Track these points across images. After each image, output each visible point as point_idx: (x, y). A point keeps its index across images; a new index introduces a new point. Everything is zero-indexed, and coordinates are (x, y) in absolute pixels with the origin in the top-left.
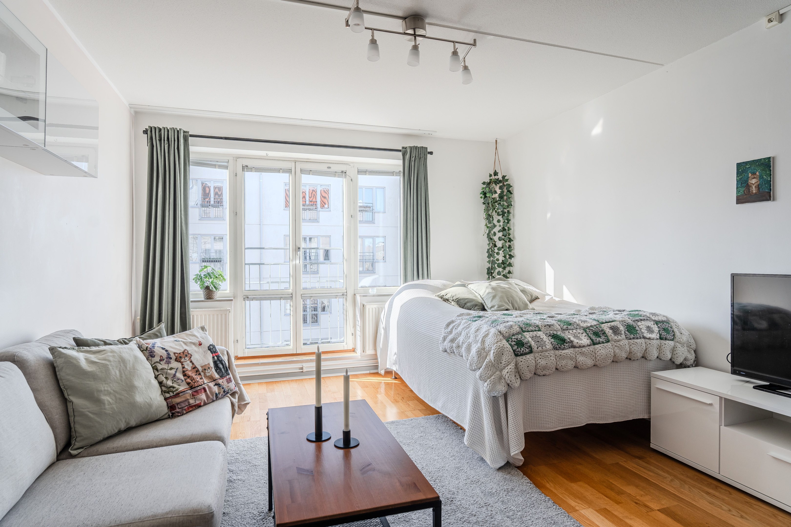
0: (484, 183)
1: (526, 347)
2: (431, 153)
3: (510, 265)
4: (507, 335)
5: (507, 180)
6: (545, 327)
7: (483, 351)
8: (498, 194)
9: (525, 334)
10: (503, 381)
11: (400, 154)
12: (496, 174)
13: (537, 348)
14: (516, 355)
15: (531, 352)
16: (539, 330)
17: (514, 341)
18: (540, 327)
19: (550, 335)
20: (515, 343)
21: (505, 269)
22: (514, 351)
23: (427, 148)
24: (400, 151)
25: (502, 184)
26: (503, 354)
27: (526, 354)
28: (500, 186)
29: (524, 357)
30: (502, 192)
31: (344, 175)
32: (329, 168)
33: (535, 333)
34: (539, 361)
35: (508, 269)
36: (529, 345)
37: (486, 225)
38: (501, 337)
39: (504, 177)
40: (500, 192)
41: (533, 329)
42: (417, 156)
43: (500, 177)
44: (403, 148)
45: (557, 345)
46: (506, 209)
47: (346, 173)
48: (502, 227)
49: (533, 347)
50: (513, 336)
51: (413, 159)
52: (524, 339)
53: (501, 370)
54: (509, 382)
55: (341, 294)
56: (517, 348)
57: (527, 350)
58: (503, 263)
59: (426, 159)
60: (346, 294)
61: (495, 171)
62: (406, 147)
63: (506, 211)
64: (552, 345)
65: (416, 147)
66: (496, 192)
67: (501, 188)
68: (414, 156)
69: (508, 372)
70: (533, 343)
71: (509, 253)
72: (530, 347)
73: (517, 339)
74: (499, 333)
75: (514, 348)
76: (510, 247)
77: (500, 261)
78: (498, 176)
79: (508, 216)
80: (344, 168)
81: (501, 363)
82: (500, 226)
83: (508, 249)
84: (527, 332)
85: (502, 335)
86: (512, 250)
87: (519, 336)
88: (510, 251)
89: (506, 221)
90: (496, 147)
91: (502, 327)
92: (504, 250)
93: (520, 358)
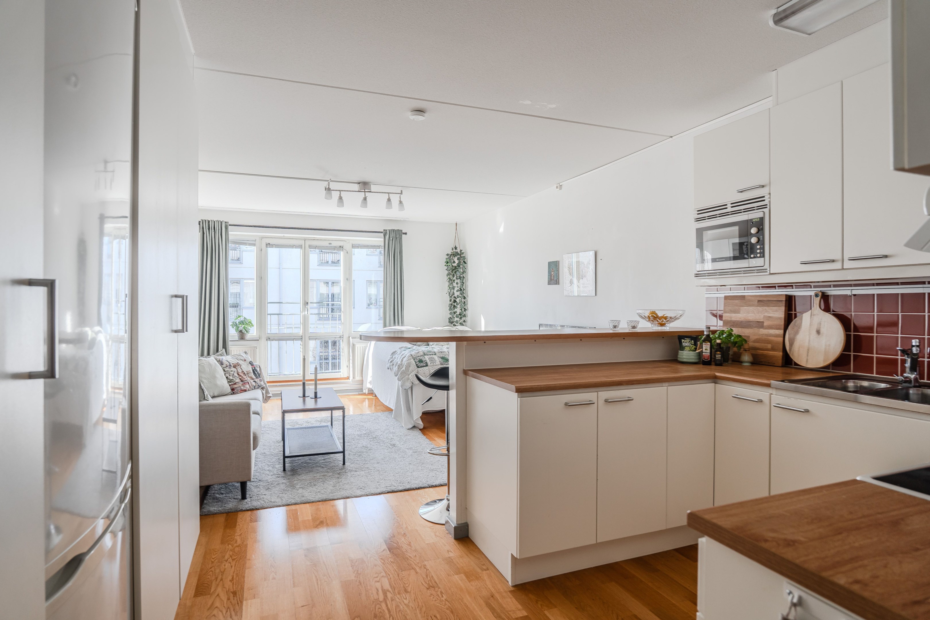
0: (448, 255)
1: (424, 363)
2: (406, 234)
3: (465, 316)
4: (415, 356)
5: (463, 253)
6: (439, 352)
7: (401, 365)
8: (456, 263)
9: (425, 356)
10: (409, 380)
11: (382, 235)
12: (456, 248)
13: (431, 364)
14: (418, 367)
15: (427, 366)
16: (435, 355)
17: (418, 360)
18: (436, 353)
19: (440, 357)
20: (418, 361)
21: (461, 319)
22: (417, 365)
23: (401, 231)
24: (382, 232)
25: (459, 256)
26: (410, 366)
27: (423, 366)
28: (458, 258)
29: (422, 368)
30: (460, 262)
31: (341, 249)
32: (330, 244)
33: (432, 356)
34: (431, 371)
35: (464, 319)
36: (426, 362)
37: (449, 286)
38: (411, 358)
39: (461, 251)
40: (458, 262)
41: (432, 353)
42: (394, 236)
43: (458, 250)
44: (384, 230)
45: (443, 362)
46: (462, 274)
47: (343, 247)
48: (459, 288)
49: (428, 363)
50: (417, 357)
51: (391, 239)
52: (424, 359)
53: (409, 375)
54: (412, 381)
55: (339, 337)
56: (419, 363)
57: (424, 365)
58: (460, 314)
59: (401, 239)
60: (342, 336)
61: (456, 246)
62: (387, 230)
63: (462, 276)
64: (440, 362)
65: (394, 230)
66: (454, 262)
67: (458, 259)
68: (392, 236)
69: (411, 376)
70: (428, 361)
71: (464, 307)
72: (426, 363)
73: (419, 359)
74: (410, 356)
75: (417, 364)
76: (464, 302)
77: (458, 313)
78: (457, 250)
79: (463, 280)
80: (341, 244)
81: (409, 371)
82: (458, 287)
83: (463, 304)
84: (427, 355)
85: (412, 357)
86: (466, 305)
87: (421, 357)
88: (465, 306)
89: (462, 283)
90: (456, 229)
91: (413, 353)
92: (461, 305)
93: (420, 369)
